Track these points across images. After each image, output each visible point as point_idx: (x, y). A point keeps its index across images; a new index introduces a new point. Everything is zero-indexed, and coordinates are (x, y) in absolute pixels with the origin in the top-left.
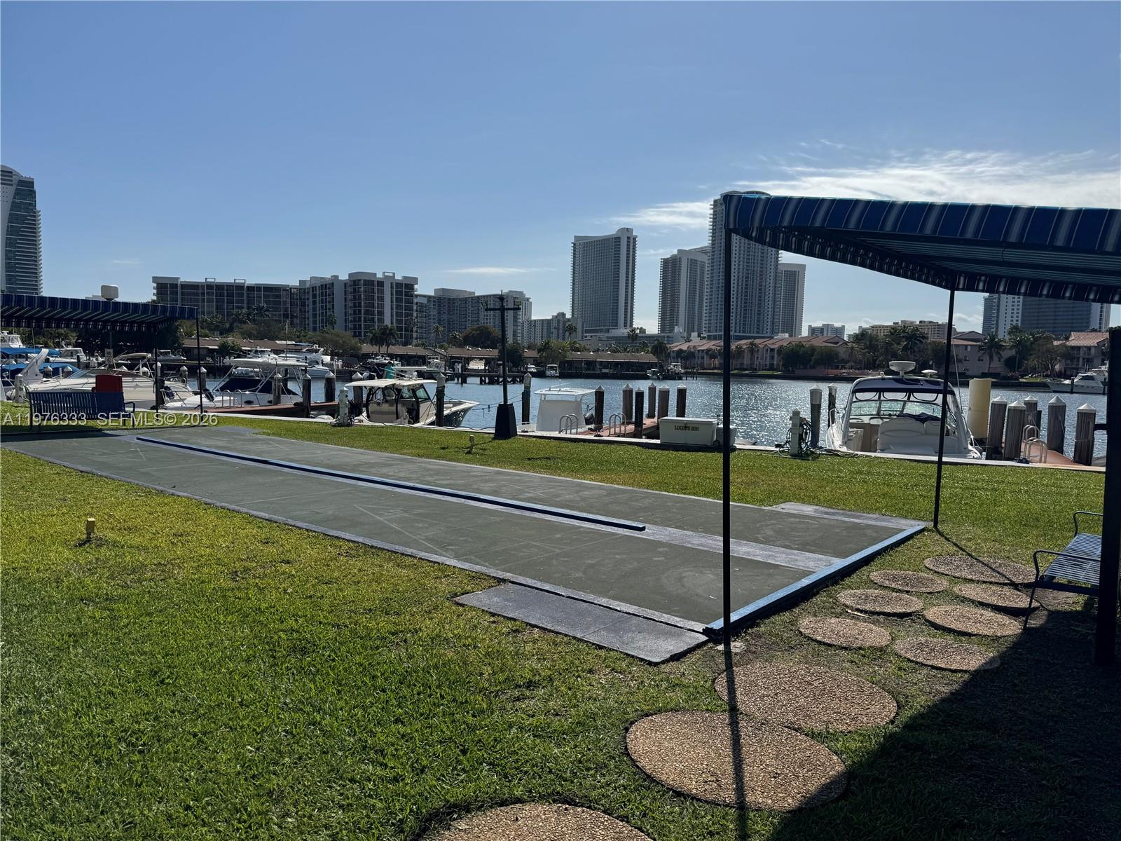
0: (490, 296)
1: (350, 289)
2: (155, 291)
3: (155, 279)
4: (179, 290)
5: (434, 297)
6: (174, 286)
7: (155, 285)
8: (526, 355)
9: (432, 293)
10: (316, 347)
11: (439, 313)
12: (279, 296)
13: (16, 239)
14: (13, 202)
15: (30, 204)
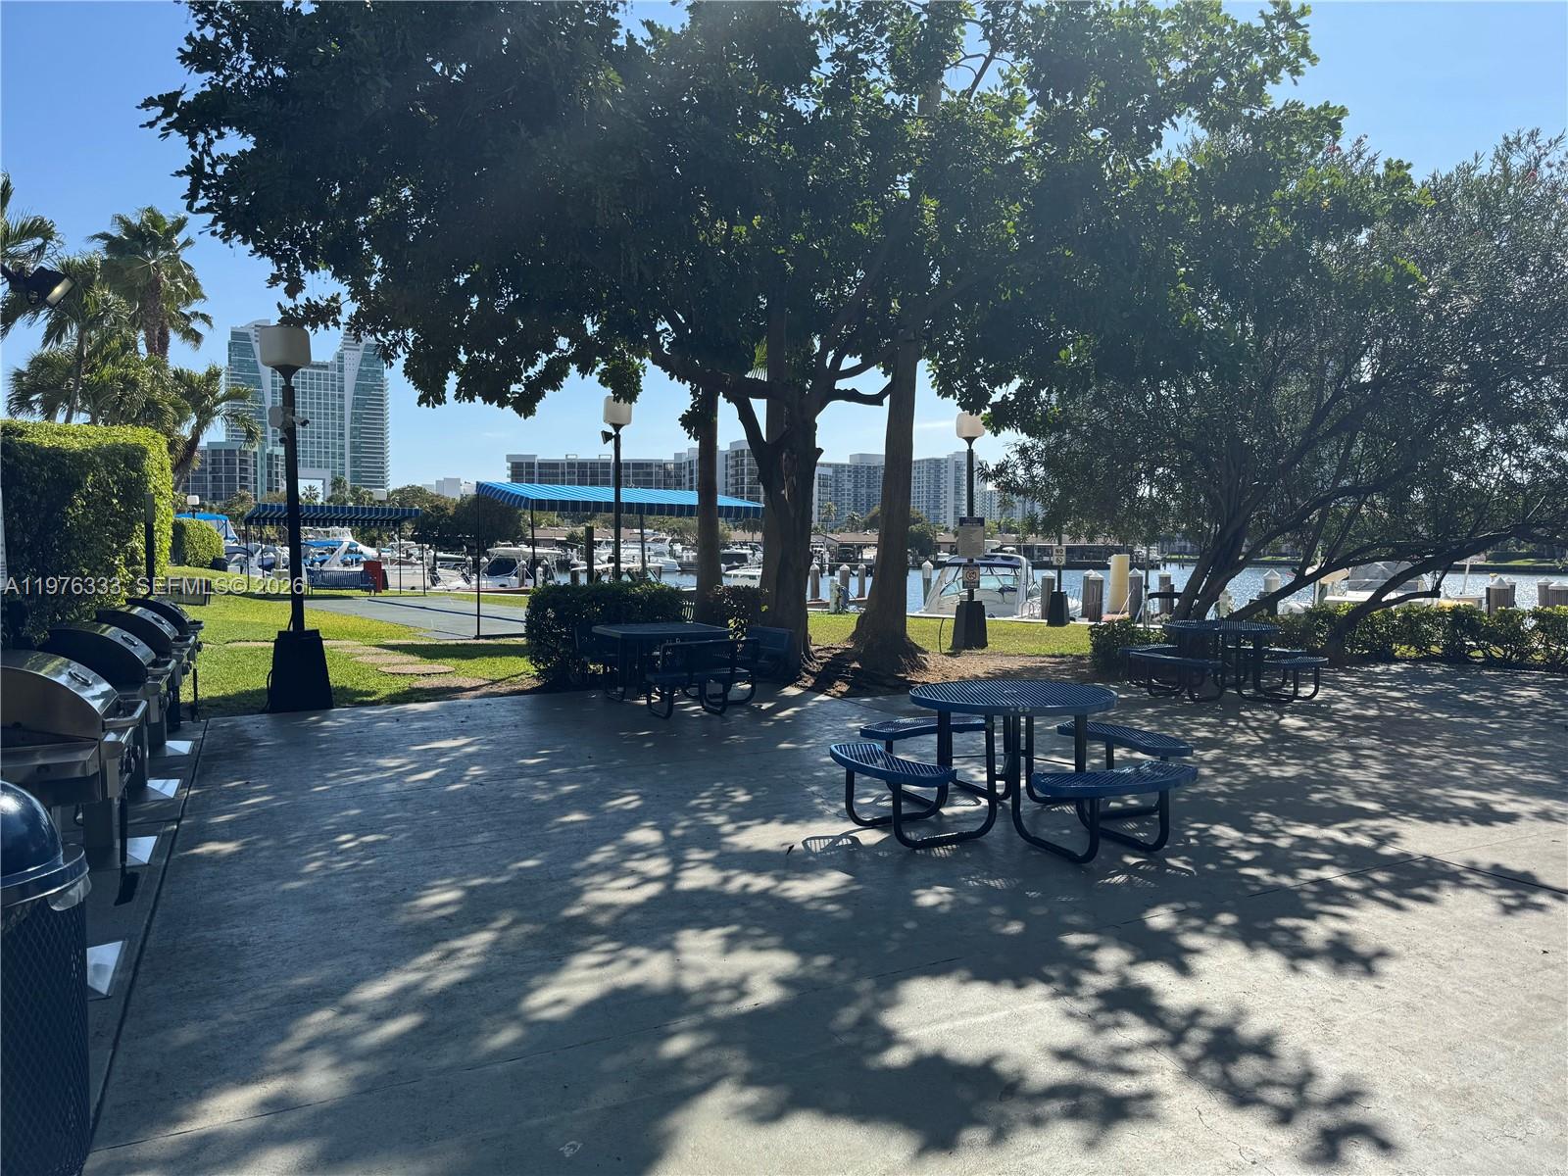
0: (923, 461)
1: (731, 462)
2: (509, 472)
3: (509, 458)
4: (536, 470)
5: (849, 466)
6: (531, 465)
7: (509, 465)
8: (939, 539)
9: (847, 461)
10: (663, 535)
11: (856, 487)
12: (650, 474)
13: (361, 414)
14: (360, 370)
15: (378, 371)
